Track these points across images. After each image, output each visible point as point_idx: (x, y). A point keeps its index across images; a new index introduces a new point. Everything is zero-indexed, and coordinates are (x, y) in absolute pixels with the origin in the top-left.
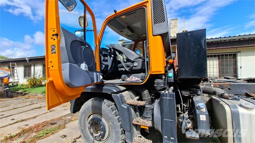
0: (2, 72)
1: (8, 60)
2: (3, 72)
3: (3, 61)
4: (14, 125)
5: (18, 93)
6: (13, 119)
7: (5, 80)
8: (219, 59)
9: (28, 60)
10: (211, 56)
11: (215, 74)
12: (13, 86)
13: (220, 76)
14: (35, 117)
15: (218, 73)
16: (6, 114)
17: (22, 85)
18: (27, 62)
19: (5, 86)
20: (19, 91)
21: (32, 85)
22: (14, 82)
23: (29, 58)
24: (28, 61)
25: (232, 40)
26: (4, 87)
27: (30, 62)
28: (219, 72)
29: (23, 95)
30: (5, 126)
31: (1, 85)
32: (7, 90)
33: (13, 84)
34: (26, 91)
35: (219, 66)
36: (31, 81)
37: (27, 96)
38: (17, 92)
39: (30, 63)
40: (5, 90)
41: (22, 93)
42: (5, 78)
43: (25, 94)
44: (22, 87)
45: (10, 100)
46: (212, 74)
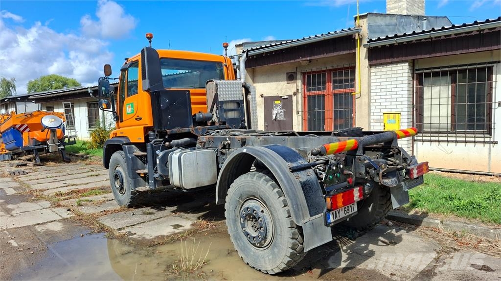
0: (53, 120)
1: (62, 94)
2: (55, 119)
3: (56, 95)
4: (65, 188)
5: (77, 156)
6: (66, 183)
7: (58, 132)
8: (454, 81)
9: (92, 92)
10: (436, 75)
11: (444, 120)
12: (70, 143)
13: (454, 126)
14: (87, 183)
15: (450, 119)
16: (59, 179)
17: (84, 143)
18: (90, 96)
19: (59, 142)
20: (79, 153)
21: (99, 143)
22: (71, 137)
23: (92, 87)
24: (91, 94)
25: (464, 35)
26: (58, 144)
27: (95, 96)
28: (453, 115)
29: (83, 160)
30: (57, 188)
31: (54, 140)
32: (61, 149)
33: (69, 140)
34: (88, 154)
35: (453, 101)
36: (96, 135)
37: (88, 161)
38: (76, 154)
39: (95, 98)
40: (59, 149)
41: (82, 156)
42: (57, 130)
43: (87, 158)
44: (84, 146)
45: (66, 165)
46: (435, 120)
